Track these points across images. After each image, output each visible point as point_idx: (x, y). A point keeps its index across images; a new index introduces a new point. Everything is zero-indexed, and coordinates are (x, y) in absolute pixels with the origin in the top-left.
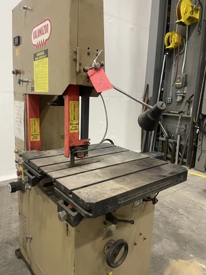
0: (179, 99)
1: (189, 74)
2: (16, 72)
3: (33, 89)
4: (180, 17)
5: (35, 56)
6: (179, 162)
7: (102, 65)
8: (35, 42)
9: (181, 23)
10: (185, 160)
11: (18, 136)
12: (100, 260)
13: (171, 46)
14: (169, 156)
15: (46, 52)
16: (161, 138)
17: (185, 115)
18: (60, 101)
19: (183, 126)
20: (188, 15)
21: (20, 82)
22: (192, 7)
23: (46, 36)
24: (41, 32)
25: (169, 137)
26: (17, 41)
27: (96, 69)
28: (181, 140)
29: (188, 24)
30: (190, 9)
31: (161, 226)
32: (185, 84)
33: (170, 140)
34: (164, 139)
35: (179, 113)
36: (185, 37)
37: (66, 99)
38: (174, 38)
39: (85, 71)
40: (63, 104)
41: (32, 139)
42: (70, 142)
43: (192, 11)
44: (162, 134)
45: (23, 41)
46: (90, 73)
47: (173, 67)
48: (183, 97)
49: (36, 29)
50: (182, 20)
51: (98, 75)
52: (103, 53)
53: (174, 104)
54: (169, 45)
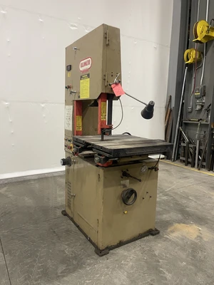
0: (198, 107)
1: (207, 85)
2: (68, 87)
3: (79, 97)
4: (196, 37)
5: (81, 77)
6: (198, 165)
7: (120, 82)
8: (81, 69)
9: (198, 41)
10: (204, 164)
11: (67, 129)
12: (119, 201)
13: (189, 61)
14: (190, 160)
15: (88, 75)
16: (182, 144)
17: (204, 122)
18: (95, 103)
19: (203, 133)
20: (204, 34)
21: (71, 92)
22: (208, 27)
23: (88, 66)
24: (85, 64)
25: (190, 143)
26: (69, 68)
27: (116, 84)
28: (200, 145)
29: (204, 41)
30: (206, 29)
31: (172, 205)
32: (204, 94)
33: (191, 146)
34: (185, 145)
35: (199, 121)
36: (203, 53)
37: (99, 102)
38: (192, 55)
39: (110, 85)
40: (97, 105)
41: (77, 129)
42: (101, 125)
43: (208, 30)
44: (184, 140)
45: (73, 68)
46: (112, 86)
47: (193, 80)
48: (202, 106)
49: (83, 62)
50: (199, 39)
51: (117, 87)
52: (120, 75)
53: (194, 113)
54: (188, 60)
